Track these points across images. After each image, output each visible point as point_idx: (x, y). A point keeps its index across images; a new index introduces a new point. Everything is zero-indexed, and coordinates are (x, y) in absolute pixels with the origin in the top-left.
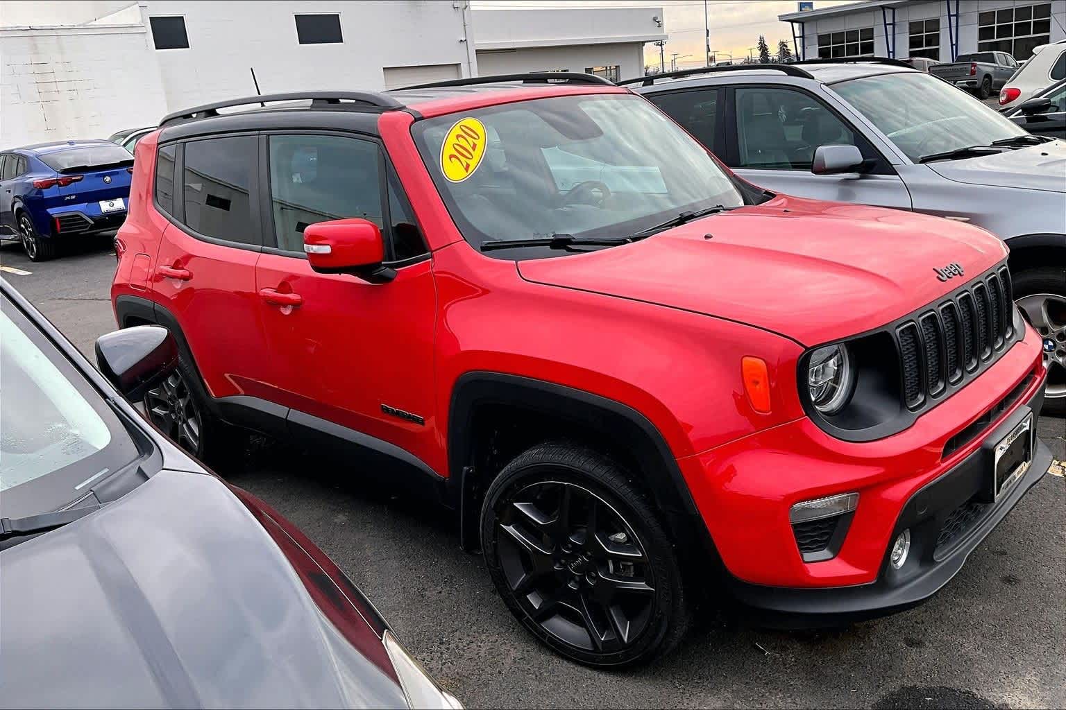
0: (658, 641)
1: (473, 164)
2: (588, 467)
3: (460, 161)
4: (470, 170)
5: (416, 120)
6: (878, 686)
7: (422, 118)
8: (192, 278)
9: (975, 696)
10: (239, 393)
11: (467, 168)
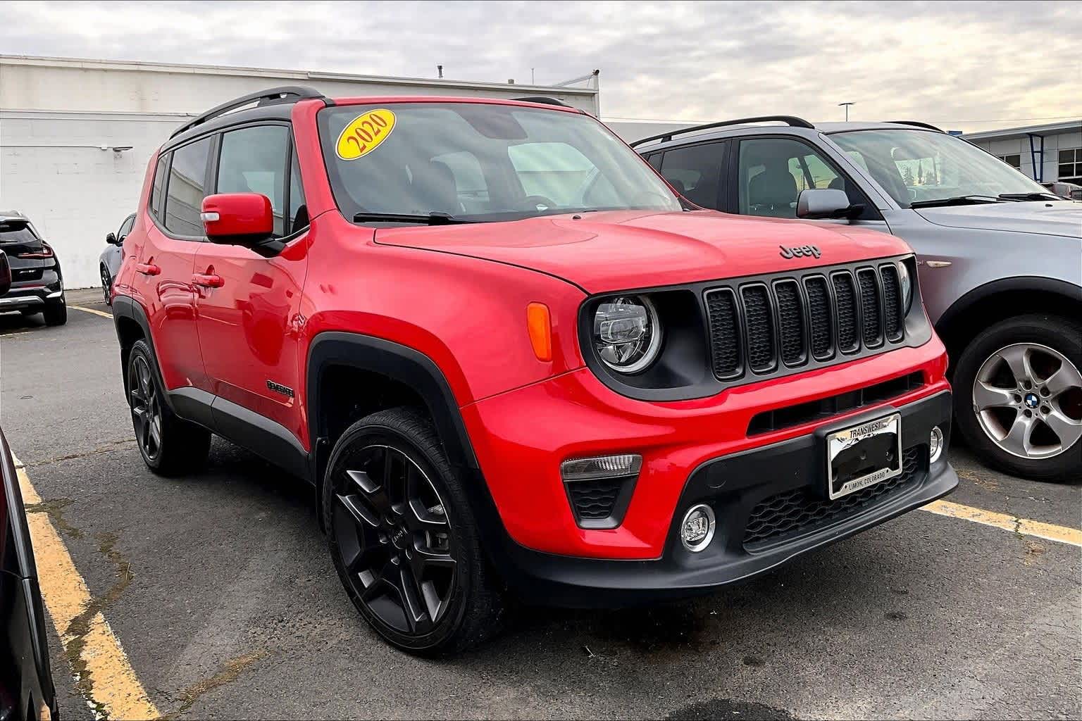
0: (458, 620)
1: (370, 146)
2: (404, 428)
3: (358, 143)
4: (364, 152)
5: (327, 106)
6: (689, 696)
7: (334, 105)
8: (159, 273)
9: (788, 716)
10: (189, 384)
11: (362, 150)
